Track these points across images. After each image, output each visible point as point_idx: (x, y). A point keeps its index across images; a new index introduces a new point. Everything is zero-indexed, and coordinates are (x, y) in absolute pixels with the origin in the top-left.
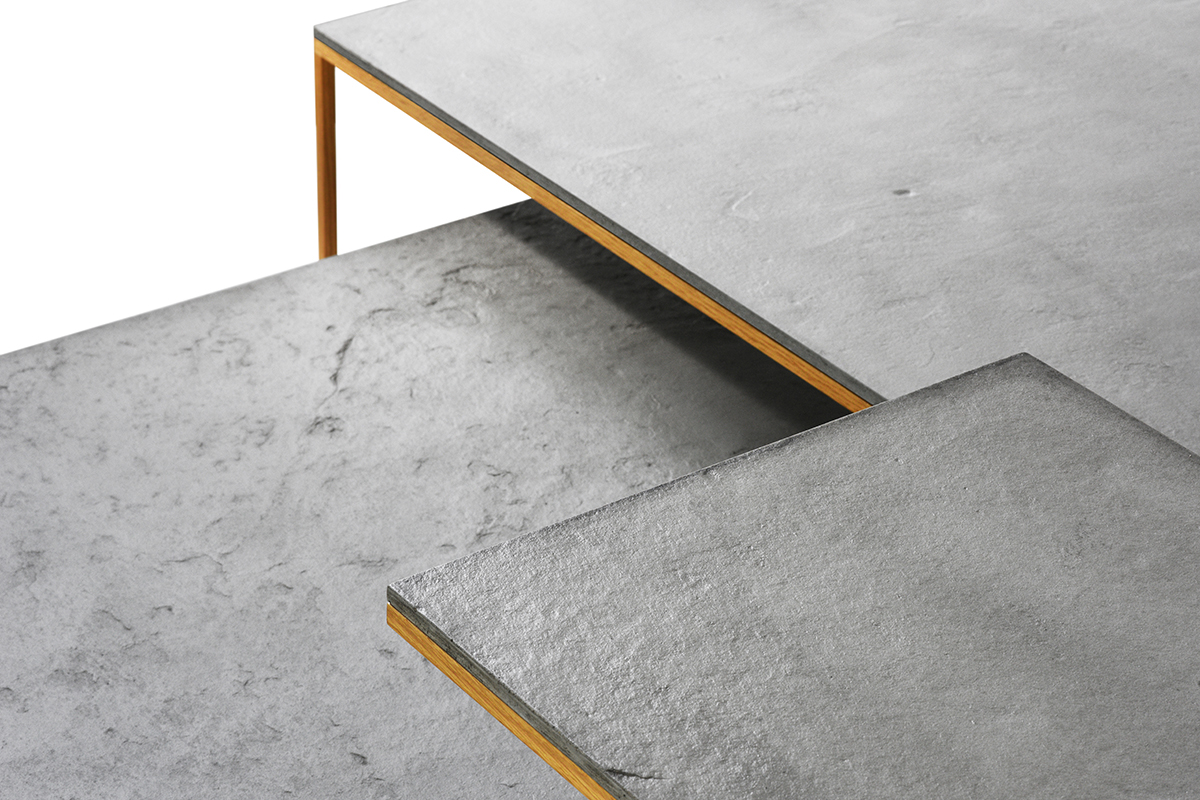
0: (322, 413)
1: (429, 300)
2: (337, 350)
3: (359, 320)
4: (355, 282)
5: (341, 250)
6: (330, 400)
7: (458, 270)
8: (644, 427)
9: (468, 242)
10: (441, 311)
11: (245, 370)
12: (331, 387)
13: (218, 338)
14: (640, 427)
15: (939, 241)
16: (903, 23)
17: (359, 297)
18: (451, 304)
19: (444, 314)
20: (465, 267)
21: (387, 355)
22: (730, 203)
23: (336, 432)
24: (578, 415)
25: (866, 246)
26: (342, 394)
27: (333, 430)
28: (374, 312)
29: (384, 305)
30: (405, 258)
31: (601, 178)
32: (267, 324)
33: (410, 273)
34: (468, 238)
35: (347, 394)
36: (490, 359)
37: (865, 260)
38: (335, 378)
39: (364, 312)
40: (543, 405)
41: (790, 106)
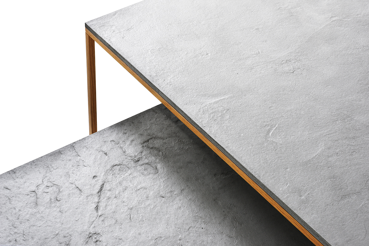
0: (92, 230)
1: (136, 159)
2: (98, 191)
3: (106, 173)
4: (105, 149)
5: (99, 129)
6: (95, 222)
7: (148, 141)
8: (232, 237)
9: (152, 124)
10: (142, 165)
11: (58, 204)
12: (95, 214)
13: (46, 184)
14: (230, 237)
15: (362, 155)
16: (334, 19)
17: (107, 157)
18: (146, 161)
19: (143, 167)
20: (151, 139)
21: (119, 193)
22: (269, 131)
23: (98, 243)
24: (203, 230)
25: (330, 159)
26: (100, 217)
27: (97, 241)
28: (113, 166)
29: (117, 162)
30: (126, 133)
31: (212, 116)
32: (68, 175)
33: (128, 143)
34: (152, 121)
35: (102, 218)
36: (163, 195)
37: (330, 168)
38: (97, 208)
39: (109, 167)
40: (187, 224)
41: (290, 70)
